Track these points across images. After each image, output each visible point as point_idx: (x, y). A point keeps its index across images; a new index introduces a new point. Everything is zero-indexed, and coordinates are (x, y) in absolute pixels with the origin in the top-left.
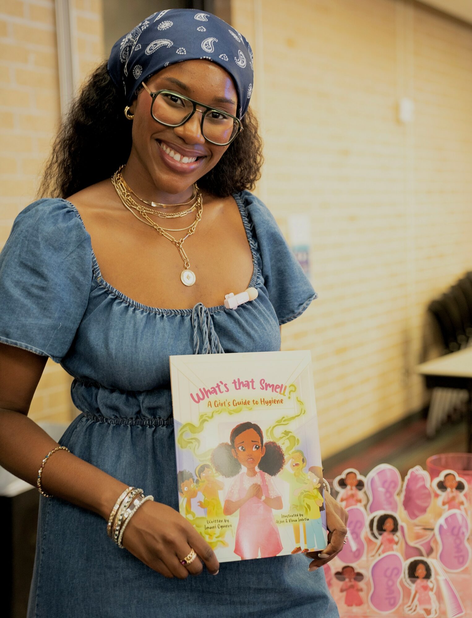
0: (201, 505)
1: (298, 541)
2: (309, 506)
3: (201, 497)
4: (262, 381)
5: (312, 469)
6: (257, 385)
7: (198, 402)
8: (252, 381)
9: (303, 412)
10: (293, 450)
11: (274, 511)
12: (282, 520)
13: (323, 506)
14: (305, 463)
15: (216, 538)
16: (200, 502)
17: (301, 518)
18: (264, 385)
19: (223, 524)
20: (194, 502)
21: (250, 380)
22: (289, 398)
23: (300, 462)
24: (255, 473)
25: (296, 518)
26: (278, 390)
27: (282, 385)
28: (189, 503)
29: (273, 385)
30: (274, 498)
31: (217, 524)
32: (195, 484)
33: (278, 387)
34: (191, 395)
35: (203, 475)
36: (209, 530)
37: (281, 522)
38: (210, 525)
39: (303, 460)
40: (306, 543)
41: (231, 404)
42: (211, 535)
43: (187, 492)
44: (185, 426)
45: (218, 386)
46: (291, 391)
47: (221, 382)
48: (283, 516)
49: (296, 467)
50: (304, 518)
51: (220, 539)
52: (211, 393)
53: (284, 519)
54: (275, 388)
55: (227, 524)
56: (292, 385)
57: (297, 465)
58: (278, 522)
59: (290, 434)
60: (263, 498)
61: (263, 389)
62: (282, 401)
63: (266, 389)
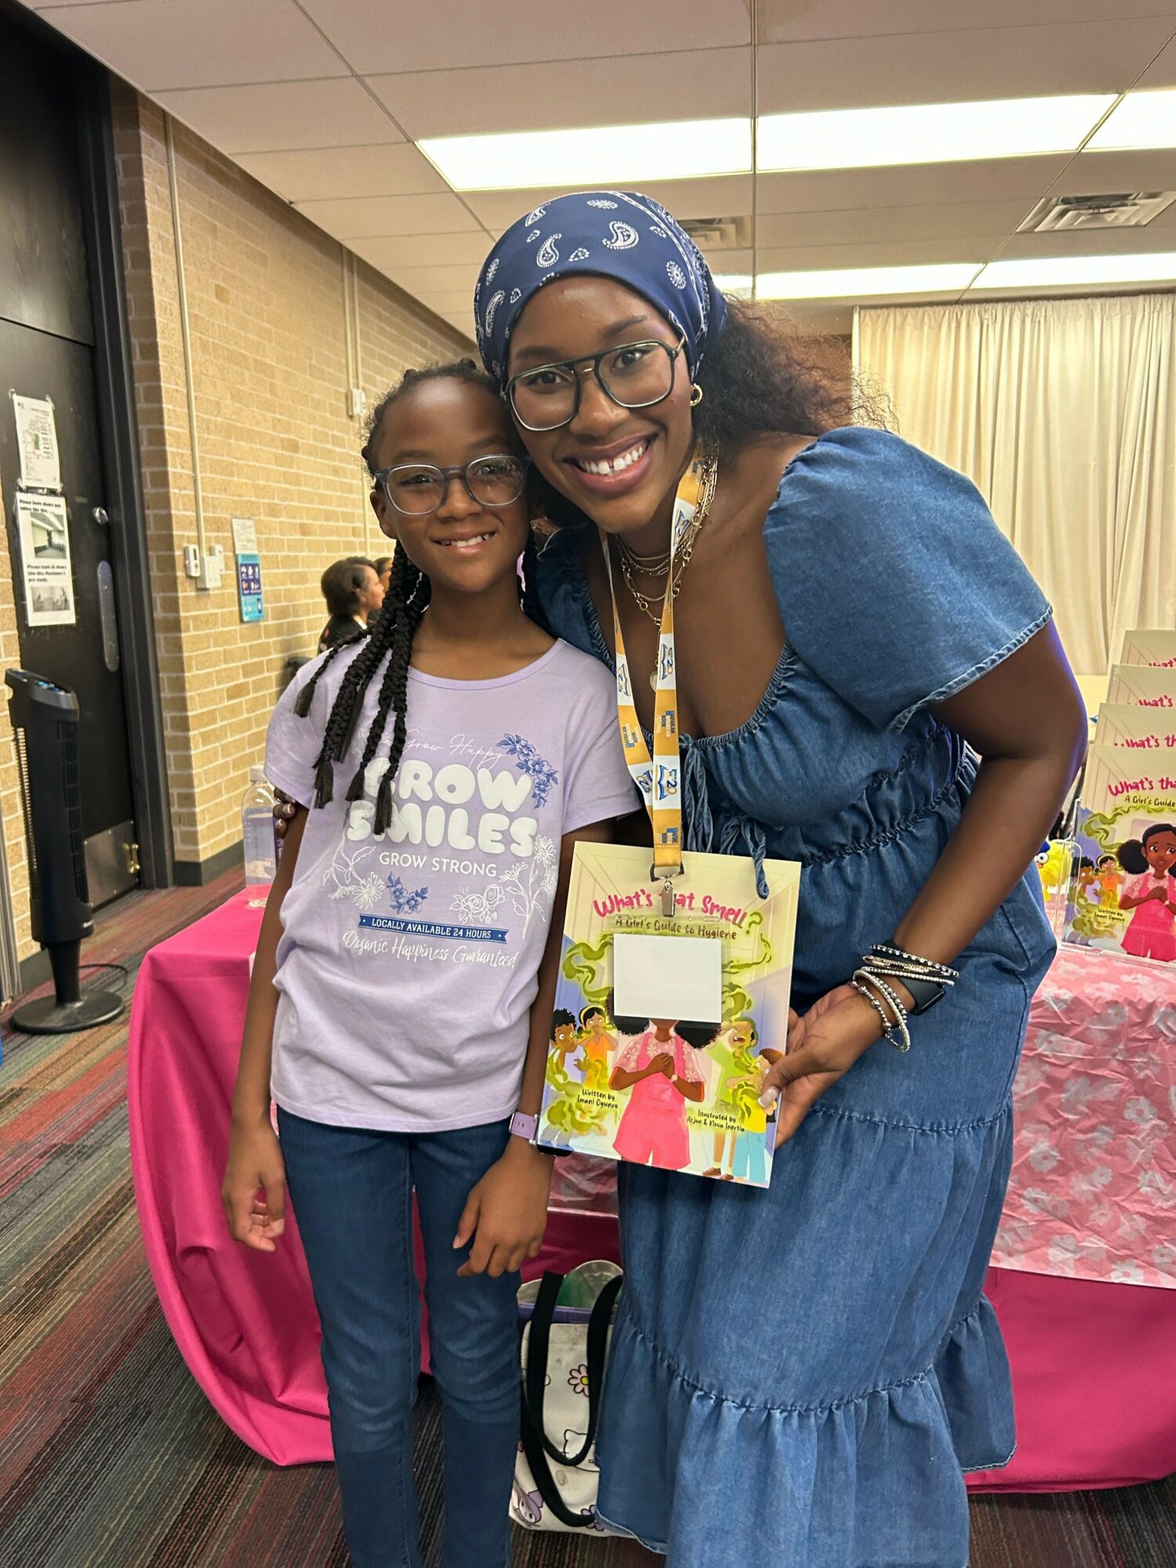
0: (579, 1065)
1: (718, 1158)
2: (748, 1109)
3: (580, 1053)
4: (707, 899)
5: (767, 1054)
6: (698, 903)
7: (603, 915)
8: (691, 897)
9: (767, 959)
10: (738, 1015)
11: (687, 1102)
12: (699, 1118)
13: (773, 1115)
14: (754, 1042)
15: (592, 1118)
16: (578, 1060)
17: (731, 1124)
18: (709, 906)
19: (605, 1100)
20: (570, 1058)
21: (687, 894)
22: (748, 932)
23: (748, 1038)
24: (667, 1038)
25: (723, 1122)
26: (731, 917)
27: (740, 910)
28: (562, 1057)
29: (724, 908)
30: (692, 1083)
31: (596, 1098)
32: (576, 1033)
33: (731, 911)
34: (596, 903)
35: (590, 1022)
36: (583, 1105)
37: (696, 1121)
38: (585, 1098)
39: (753, 1036)
40: (730, 1165)
41: (652, 926)
42: (584, 1113)
43: (562, 1042)
44: (577, 946)
45: (637, 896)
46: (754, 922)
47: (643, 892)
48: (701, 1114)
49: (739, 1044)
50: (736, 1125)
51: (596, 1121)
52: (625, 904)
53: (702, 1119)
54: (725, 913)
55: (611, 1101)
56: (756, 913)
57: (741, 1040)
58: (690, 1119)
59: (738, 990)
60: (675, 1078)
61: (706, 912)
62: (733, 935)
63: (711, 913)
